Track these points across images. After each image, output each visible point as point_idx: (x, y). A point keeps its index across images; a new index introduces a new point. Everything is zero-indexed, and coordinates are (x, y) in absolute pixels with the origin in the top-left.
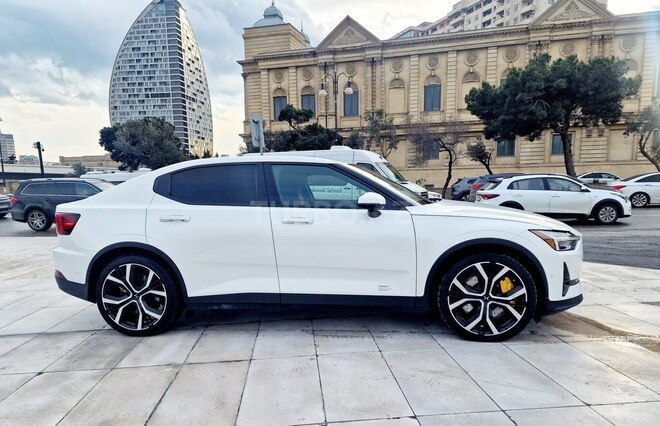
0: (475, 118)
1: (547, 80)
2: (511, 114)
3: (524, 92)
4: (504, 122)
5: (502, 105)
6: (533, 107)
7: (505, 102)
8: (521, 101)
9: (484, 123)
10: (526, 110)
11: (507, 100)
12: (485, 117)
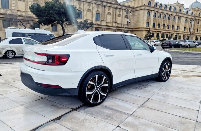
0: (34, 16)
1: (59, 8)
2: (48, 17)
3: (52, 10)
4: (46, 19)
5: (45, 13)
6: (55, 16)
7: (46, 12)
8: (52, 13)
9: (38, 18)
10: (53, 16)
11: (47, 12)
12: (38, 16)
